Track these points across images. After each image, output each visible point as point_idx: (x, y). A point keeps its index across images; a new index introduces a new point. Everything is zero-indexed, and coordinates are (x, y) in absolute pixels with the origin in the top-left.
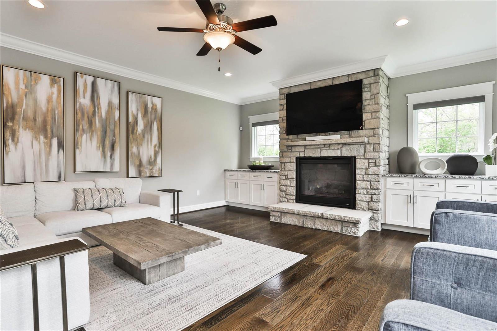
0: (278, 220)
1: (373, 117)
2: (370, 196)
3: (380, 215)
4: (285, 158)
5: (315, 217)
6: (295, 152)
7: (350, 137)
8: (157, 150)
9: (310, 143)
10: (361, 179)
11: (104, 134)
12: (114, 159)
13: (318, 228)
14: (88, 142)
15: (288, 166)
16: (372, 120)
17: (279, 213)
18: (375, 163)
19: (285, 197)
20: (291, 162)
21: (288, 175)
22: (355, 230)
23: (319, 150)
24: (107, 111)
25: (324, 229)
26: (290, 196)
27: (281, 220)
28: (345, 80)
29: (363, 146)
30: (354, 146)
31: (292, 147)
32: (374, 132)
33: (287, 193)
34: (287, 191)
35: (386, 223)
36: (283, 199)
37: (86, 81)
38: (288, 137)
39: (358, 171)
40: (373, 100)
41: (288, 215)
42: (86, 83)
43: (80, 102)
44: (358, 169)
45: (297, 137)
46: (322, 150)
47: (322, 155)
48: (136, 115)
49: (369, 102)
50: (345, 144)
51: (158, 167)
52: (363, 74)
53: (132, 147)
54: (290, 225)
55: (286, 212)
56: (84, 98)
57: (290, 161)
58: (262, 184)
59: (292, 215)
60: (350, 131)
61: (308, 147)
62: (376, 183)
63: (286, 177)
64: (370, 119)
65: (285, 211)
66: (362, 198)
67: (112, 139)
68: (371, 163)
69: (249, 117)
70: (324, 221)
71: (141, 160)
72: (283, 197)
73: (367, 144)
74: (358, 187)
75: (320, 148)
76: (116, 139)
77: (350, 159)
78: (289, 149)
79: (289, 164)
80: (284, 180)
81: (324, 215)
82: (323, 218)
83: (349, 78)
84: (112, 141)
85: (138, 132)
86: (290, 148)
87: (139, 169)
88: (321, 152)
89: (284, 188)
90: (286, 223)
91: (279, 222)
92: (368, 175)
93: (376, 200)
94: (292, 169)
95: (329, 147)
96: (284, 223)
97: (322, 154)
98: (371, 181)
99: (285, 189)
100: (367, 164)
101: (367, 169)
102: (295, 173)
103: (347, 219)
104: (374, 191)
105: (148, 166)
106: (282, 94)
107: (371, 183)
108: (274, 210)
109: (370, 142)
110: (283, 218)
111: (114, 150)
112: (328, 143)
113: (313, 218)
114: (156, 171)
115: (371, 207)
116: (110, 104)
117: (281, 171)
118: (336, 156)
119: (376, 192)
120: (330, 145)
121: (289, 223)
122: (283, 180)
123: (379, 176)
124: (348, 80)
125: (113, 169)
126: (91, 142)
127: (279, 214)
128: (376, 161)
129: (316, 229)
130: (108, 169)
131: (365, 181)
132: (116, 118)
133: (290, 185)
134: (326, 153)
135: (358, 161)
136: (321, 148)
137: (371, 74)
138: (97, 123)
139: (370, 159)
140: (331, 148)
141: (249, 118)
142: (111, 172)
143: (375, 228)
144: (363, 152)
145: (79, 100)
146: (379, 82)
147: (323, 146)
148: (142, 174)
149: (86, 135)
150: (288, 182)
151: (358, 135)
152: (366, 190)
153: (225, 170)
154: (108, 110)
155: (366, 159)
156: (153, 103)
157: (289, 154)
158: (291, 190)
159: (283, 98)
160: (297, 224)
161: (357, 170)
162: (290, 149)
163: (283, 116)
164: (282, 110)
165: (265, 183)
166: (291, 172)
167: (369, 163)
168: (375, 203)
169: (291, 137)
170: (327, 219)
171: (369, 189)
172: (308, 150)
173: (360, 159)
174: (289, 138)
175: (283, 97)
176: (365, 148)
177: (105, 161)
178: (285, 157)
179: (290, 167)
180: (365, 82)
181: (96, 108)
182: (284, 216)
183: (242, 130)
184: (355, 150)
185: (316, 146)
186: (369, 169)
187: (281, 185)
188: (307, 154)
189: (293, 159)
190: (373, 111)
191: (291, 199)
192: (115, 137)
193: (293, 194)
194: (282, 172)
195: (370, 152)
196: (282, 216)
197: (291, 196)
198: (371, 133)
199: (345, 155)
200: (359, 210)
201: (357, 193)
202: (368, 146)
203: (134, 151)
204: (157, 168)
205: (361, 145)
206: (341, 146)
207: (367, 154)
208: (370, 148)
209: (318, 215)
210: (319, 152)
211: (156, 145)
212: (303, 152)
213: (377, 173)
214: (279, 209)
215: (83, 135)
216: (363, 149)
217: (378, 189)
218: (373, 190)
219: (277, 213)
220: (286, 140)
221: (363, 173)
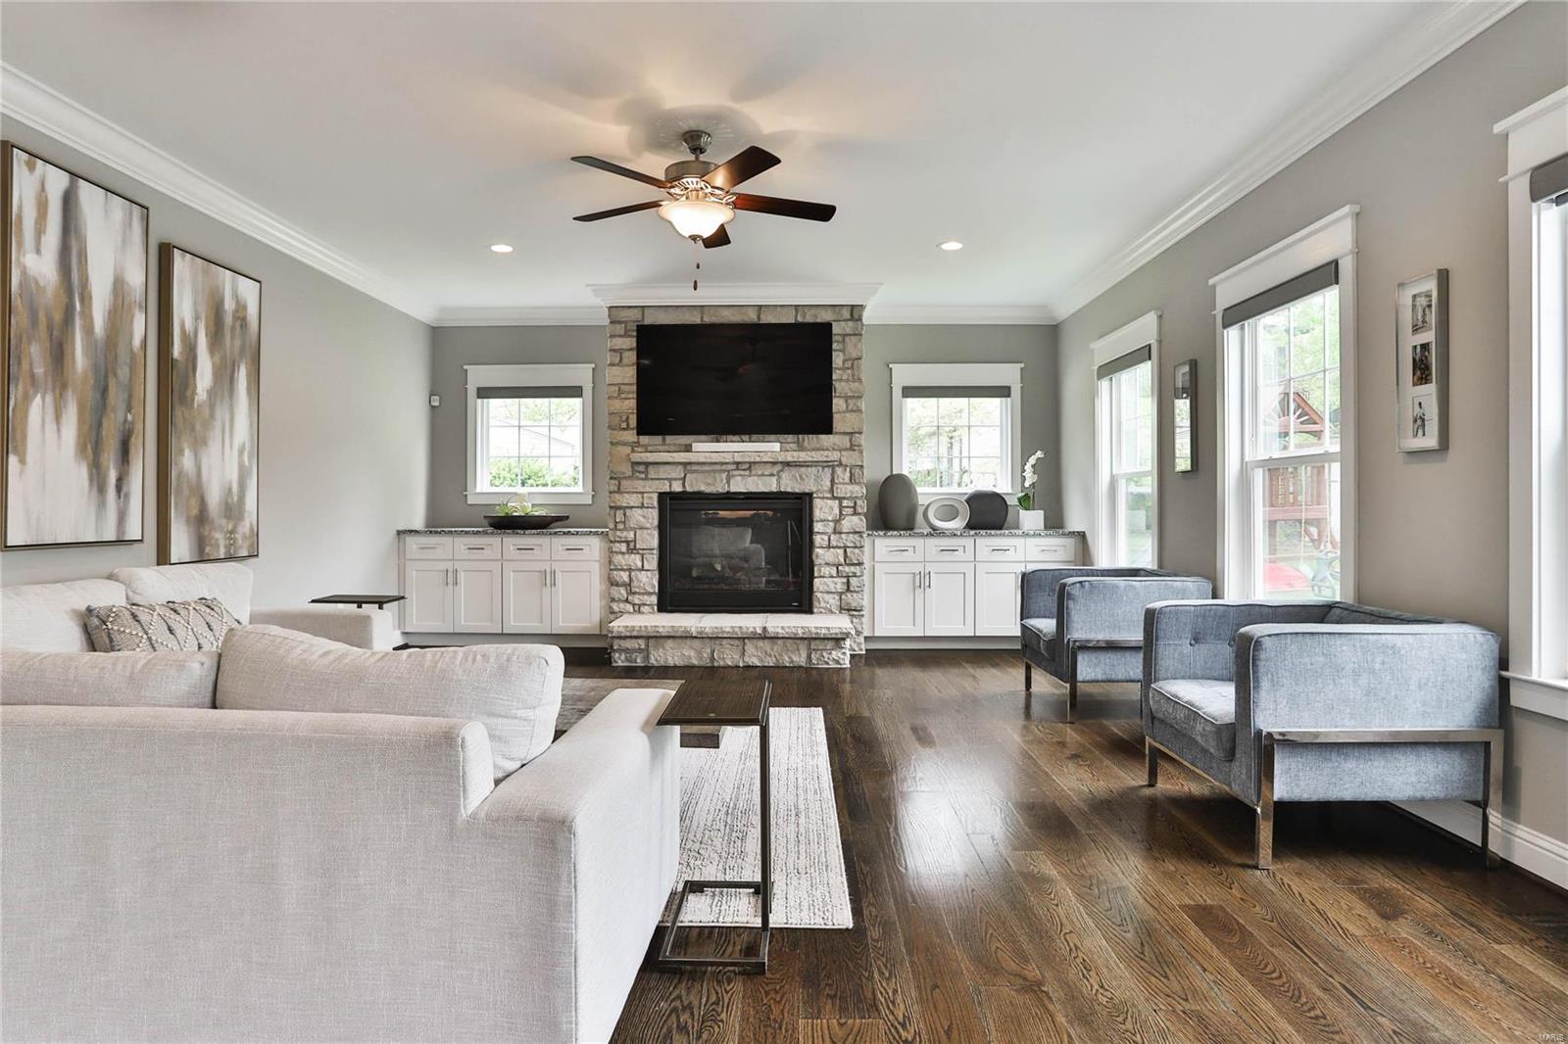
0: (638, 661)
1: (849, 408)
2: (845, 580)
3: (864, 620)
4: (626, 495)
5: (744, 638)
6: (656, 479)
7: (801, 448)
8: (247, 463)
9: (706, 458)
10: (826, 543)
11: (98, 396)
12: (127, 496)
13: (751, 664)
14: (47, 426)
15: (636, 517)
16: (848, 415)
17: (640, 641)
18: (854, 507)
19: (627, 601)
20: (645, 505)
21: (635, 541)
22: (839, 655)
23: (724, 476)
24: (110, 312)
25: (766, 664)
26: (641, 597)
27: (647, 657)
28: (788, 318)
29: (828, 471)
30: (809, 469)
31: (647, 468)
32: (851, 441)
33: (633, 590)
34: (635, 583)
35: (876, 635)
36: (622, 605)
37: (43, 185)
38: (636, 440)
39: (818, 527)
40: (850, 371)
41: (670, 643)
42: (43, 194)
43: (25, 268)
44: (817, 521)
45: (664, 440)
46: (734, 476)
47: (733, 489)
48: (192, 334)
49: (842, 375)
50: (788, 464)
51: (248, 525)
52: (829, 311)
53: (181, 451)
54: (675, 667)
55: (667, 634)
56: (38, 251)
57: (643, 504)
58: (548, 571)
59: (680, 641)
60: (800, 436)
61: (695, 468)
62: (857, 551)
63: (628, 545)
64: (844, 412)
65: (663, 632)
66: (828, 586)
67: (122, 419)
68: (847, 507)
69: (465, 367)
70: (766, 645)
71: (206, 498)
72: (619, 601)
73: (837, 465)
74: (817, 561)
75: (724, 471)
76: (134, 419)
77: (800, 498)
78: (639, 472)
79: (639, 511)
80: (623, 553)
81: (770, 629)
82: (765, 638)
83: (797, 312)
84: (121, 428)
85: (196, 398)
86: (642, 468)
87: (199, 532)
88: (728, 482)
89: (625, 576)
90: (662, 663)
91: (643, 665)
92: (841, 533)
93: (856, 589)
94: (648, 525)
95: (749, 469)
96: (655, 664)
97: (731, 487)
98: (845, 548)
99: (627, 580)
100: (837, 511)
101: (837, 522)
102: (656, 533)
103: (823, 631)
104: (852, 569)
105: (224, 522)
106: (620, 322)
107: (845, 551)
108: (628, 634)
109: (844, 461)
110: (653, 652)
111: (128, 462)
112: (747, 460)
113: (737, 642)
114: (244, 537)
115: (848, 604)
116: (119, 286)
117: (616, 528)
118: (766, 491)
119: (857, 570)
120: (751, 465)
121: (671, 662)
122: (620, 556)
123: (862, 537)
124: (796, 317)
125: (123, 533)
126: (59, 430)
127: (642, 643)
128: (855, 503)
129: (748, 667)
130: (110, 535)
131: (833, 547)
132: (137, 341)
133: (643, 566)
134: (740, 485)
135: (817, 503)
136: (729, 471)
137: (846, 314)
138: (80, 358)
139: (844, 498)
140: (753, 472)
141: (466, 371)
142: (120, 542)
143: (856, 649)
144: (828, 484)
145: (22, 260)
146: (861, 335)
147: (734, 467)
148: (207, 550)
149: (43, 398)
150: (635, 560)
151: (818, 446)
152: (835, 569)
153: (399, 533)
154: (112, 308)
155: (834, 498)
156: (237, 297)
157: (640, 485)
158: (644, 580)
159: (622, 333)
160: (695, 662)
161: (815, 524)
162: (643, 472)
163: (619, 381)
164: (618, 365)
165: (556, 566)
166: (645, 531)
167: (841, 508)
168: (854, 595)
169: (644, 439)
170: (775, 638)
171: (841, 565)
172: (695, 475)
173: (823, 498)
174: (638, 442)
175: (620, 329)
176: (833, 474)
177: (102, 504)
178: (628, 493)
179: (642, 519)
180: (836, 329)
181: (77, 296)
182: (656, 648)
183: (437, 404)
184: (812, 480)
185: (718, 467)
186: (843, 522)
187: (616, 570)
188: (691, 486)
189: (651, 498)
190: (850, 394)
191: (645, 605)
192: (133, 411)
193: (651, 591)
194: (618, 533)
195: (843, 484)
196: (651, 649)
197: (645, 597)
198: (845, 441)
199: (789, 490)
200: (821, 612)
201: (816, 575)
202: (839, 470)
203: (185, 467)
204: (245, 527)
205: (824, 467)
206: (778, 467)
207: (837, 488)
208: (843, 475)
209: (755, 633)
210: (725, 481)
211: (244, 445)
212: (679, 479)
213: (858, 530)
214: (643, 629)
215: (34, 399)
216: (829, 476)
217: (860, 564)
218: (850, 565)
219: (634, 641)
220: (630, 448)
221: (830, 530)
